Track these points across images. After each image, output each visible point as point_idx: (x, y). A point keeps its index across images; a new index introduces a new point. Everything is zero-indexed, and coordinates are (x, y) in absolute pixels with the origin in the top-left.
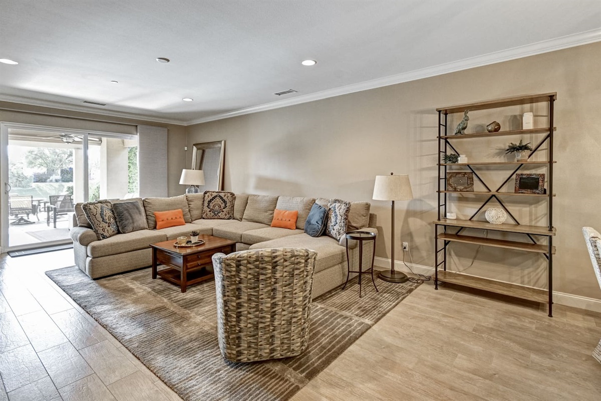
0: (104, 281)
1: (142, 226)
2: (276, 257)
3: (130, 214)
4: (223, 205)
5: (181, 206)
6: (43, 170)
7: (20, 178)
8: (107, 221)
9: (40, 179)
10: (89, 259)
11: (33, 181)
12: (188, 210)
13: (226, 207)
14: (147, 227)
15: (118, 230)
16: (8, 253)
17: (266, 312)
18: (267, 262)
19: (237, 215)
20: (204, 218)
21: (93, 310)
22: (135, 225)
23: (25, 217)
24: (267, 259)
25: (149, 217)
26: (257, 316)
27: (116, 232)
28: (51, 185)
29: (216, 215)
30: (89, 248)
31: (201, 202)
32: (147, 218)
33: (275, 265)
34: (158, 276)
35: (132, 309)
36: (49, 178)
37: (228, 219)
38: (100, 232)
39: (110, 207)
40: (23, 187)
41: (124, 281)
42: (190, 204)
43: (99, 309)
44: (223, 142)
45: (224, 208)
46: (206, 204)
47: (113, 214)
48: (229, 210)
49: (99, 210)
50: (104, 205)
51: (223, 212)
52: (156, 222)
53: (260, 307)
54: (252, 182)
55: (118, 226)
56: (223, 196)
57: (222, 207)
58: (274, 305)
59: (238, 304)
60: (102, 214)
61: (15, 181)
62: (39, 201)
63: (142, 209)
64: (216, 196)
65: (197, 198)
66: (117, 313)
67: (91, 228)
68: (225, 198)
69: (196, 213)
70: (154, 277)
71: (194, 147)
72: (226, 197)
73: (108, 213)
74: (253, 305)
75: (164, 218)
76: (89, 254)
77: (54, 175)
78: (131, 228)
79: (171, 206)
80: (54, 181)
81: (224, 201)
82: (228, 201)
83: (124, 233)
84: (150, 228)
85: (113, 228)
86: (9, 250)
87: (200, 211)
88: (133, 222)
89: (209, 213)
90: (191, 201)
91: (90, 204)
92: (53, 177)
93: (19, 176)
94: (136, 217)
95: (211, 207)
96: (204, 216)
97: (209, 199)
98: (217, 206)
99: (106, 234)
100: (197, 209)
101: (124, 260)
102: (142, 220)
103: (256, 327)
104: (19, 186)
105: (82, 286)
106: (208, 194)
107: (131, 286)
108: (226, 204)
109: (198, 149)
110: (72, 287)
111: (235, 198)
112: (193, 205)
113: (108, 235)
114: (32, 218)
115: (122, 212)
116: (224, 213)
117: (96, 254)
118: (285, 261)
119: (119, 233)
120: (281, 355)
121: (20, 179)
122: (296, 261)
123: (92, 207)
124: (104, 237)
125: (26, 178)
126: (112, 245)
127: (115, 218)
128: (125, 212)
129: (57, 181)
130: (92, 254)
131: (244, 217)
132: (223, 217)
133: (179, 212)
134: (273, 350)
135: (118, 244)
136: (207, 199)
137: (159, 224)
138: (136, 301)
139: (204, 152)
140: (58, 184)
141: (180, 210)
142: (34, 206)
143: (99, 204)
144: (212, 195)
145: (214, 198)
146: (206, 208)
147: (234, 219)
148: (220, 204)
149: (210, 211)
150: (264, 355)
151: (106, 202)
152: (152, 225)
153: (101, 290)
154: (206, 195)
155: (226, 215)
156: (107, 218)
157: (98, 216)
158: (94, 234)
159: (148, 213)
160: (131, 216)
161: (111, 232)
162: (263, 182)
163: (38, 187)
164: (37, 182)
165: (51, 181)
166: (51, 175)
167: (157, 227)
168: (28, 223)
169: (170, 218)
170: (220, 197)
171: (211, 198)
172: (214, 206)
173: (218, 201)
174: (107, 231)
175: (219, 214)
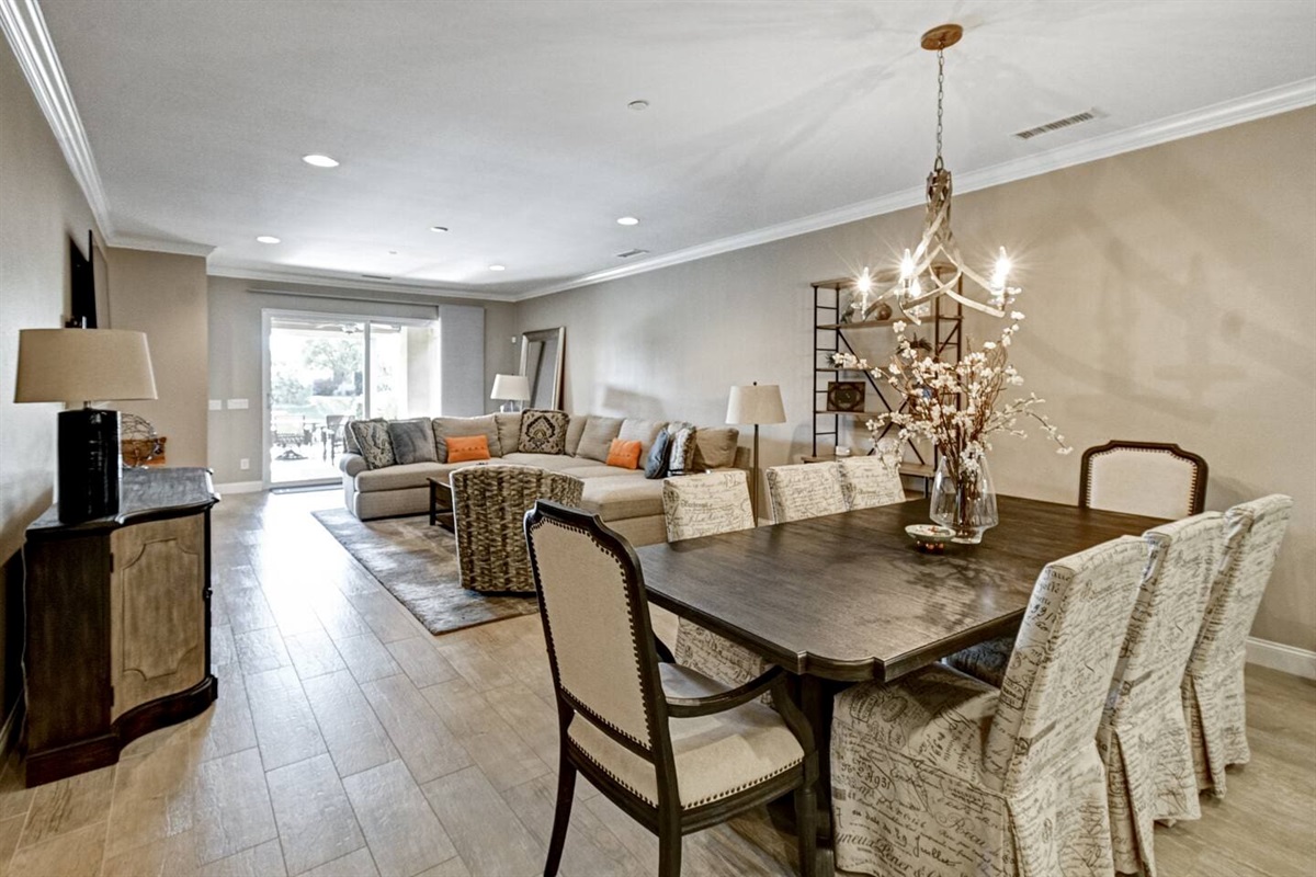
0: (373, 524)
1: (427, 456)
2: (501, 473)
3: (411, 439)
4: (549, 432)
5: (484, 431)
6: (327, 374)
7: (293, 388)
8: (381, 446)
9: (324, 390)
10: (357, 493)
11: (312, 392)
12: (496, 437)
13: (553, 434)
14: (436, 458)
15: (395, 460)
16: (271, 490)
17: (497, 534)
18: (493, 478)
19: (569, 448)
20: (520, 452)
21: (351, 546)
22: (418, 454)
23: (295, 449)
24: (492, 474)
25: (439, 445)
26: (487, 538)
27: (391, 462)
28: (339, 401)
29: (538, 448)
30: (357, 479)
31: (518, 427)
32: (437, 447)
33: (500, 481)
34: (437, 522)
35: (393, 548)
36: (336, 388)
37: (557, 454)
38: (371, 459)
39: (385, 428)
40: (297, 403)
41: (394, 524)
42: (501, 429)
43: (358, 546)
44: (562, 331)
45: (550, 437)
46: (524, 430)
47: (390, 437)
48: (558, 439)
49: (371, 431)
50: (378, 425)
51: (549, 442)
52: (447, 453)
53: (490, 528)
54: (600, 396)
55: (394, 454)
57: (548, 435)
58: (504, 527)
59: (468, 522)
60: (374, 437)
61: (286, 393)
62: (314, 424)
63: (429, 433)
64: (539, 418)
65: (512, 420)
66: (375, 551)
67: (360, 454)
68: (553, 421)
69: (509, 443)
70: (432, 523)
71: (524, 337)
73: (382, 436)
74: (482, 525)
75: (459, 446)
76: (357, 488)
77: (344, 383)
78: (411, 458)
79: (470, 429)
80: (344, 393)
81: (552, 426)
82: (556, 426)
83: (402, 464)
84: (439, 461)
85: (388, 457)
86: (271, 486)
87: (516, 440)
88: (415, 451)
89: (527, 444)
90: (502, 424)
91: (362, 422)
92: (344, 387)
93: (292, 385)
94: (420, 443)
95: (532, 435)
96: (521, 447)
97: (529, 422)
98: (540, 434)
99: (377, 463)
100: (511, 437)
101: (398, 499)
102: (428, 448)
103: (487, 549)
104: (293, 403)
105: (347, 526)
106: (528, 414)
107: (401, 529)
108: (553, 430)
109: (530, 341)
110: (336, 527)
111: (568, 422)
112: (505, 430)
113: (380, 465)
114: (303, 450)
115: (400, 436)
116: (550, 445)
117: (365, 488)
118: (512, 477)
119: (395, 463)
120: (519, 588)
121: (294, 390)
122: (525, 479)
123: (362, 426)
124: (376, 467)
125: (302, 388)
126: (383, 478)
127: (391, 443)
128: (405, 435)
129: (348, 394)
130: (360, 487)
131: (578, 451)
132: (549, 451)
133: (482, 440)
134: (508, 581)
135: (390, 476)
136: (527, 422)
137: (451, 455)
138: (400, 544)
139: (543, 344)
140: (350, 398)
141: (483, 437)
142: (306, 432)
143: (373, 423)
144: (533, 415)
145: (536, 420)
146: (525, 438)
147: (565, 454)
148: (545, 430)
149: (529, 442)
150: (500, 585)
151: (380, 421)
152: (442, 457)
153: (366, 531)
154: (526, 416)
155: (552, 447)
157: (369, 438)
158: (363, 461)
159: (438, 439)
160: (413, 443)
161: (384, 461)
162: (616, 396)
163: (320, 404)
164: (319, 394)
165: (340, 394)
166: (340, 382)
167: (449, 460)
168: (298, 457)
169: (467, 448)
170: (546, 418)
171: (532, 420)
172: (536, 433)
173: (542, 425)
174: (380, 459)
175: (543, 446)
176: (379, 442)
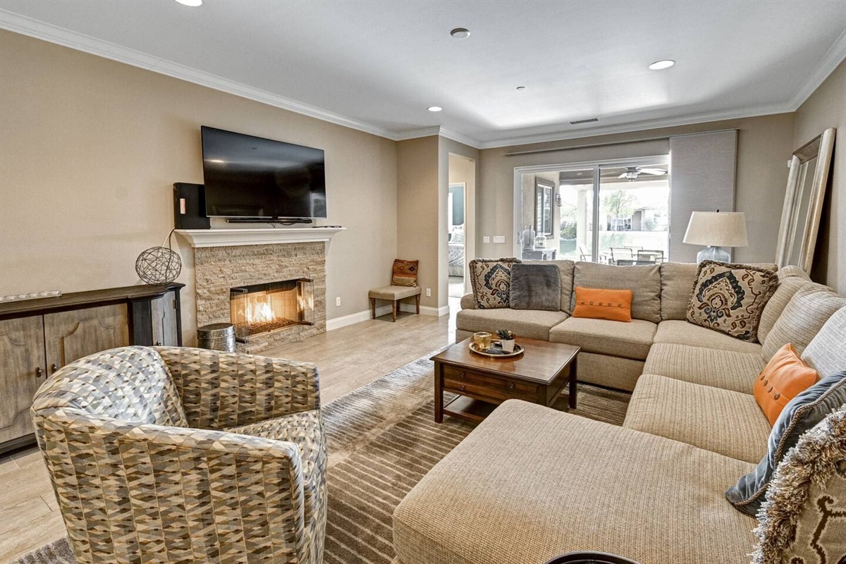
1: (548, 304)
3: (528, 282)
4: (732, 300)
5: (634, 284)
8: (494, 287)
12: (655, 295)
13: (739, 304)
15: (507, 303)
20: (685, 320)
29: (712, 320)
31: (689, 285)
32: (571, 296)
37: (739, 337)
38: (479, 298)
39: (510, 269)
42: (665, 285)
45: (733, 308)
46: (697, 290)
47: (509, 278)
48: (746, 315)
49: (486, 270)
51: (729, 316)
55: (508, 296)
56: (738, 277)
57: (730, 305)
60: (487, 276)
64: (721, 275)
65: (684, 274)
68: (743, 284)
69: (669, 304)
72: (747, 280)
73: (501, 276)
75: (588, 299)
78: (524, 304)
81: (739, 292)
82: (748, 291)
85: (499, 298)
87: (682, 303)
88: (530, 296)
89: (697, 311)
90: (667, 278)
95: (705, 300)
96: (687, 314)
97: (705, 280)
98: (717, 300)
99: (483, 303)
100: (677, 298)
102: (551, 294)
106: (707, 267)
108: (740, 299)
111: (774, 288)
112: (669, 287)
113: (487, 305)
116: (729, 321)
119: (506, 306)
132: (727, 330)
133: (622, 296)
136: (702, 280)
137: (577, 308)
141: (628, 291)
144: (713, 270)
145: (715, 278)
146: (693, 301)
147: (755, 341)
148: (727, 295)
149: (700, 308)
154: (704, 269)
155: (735, 325)
156: (494, 282)
157: (482, 277)
169: (596, 303)
170: (732, 278)
171: (709, 277)
172: (711, 299)
173: (724, 287)
174: (488, 300)
175: (720, 320)
176: (493, 283)
